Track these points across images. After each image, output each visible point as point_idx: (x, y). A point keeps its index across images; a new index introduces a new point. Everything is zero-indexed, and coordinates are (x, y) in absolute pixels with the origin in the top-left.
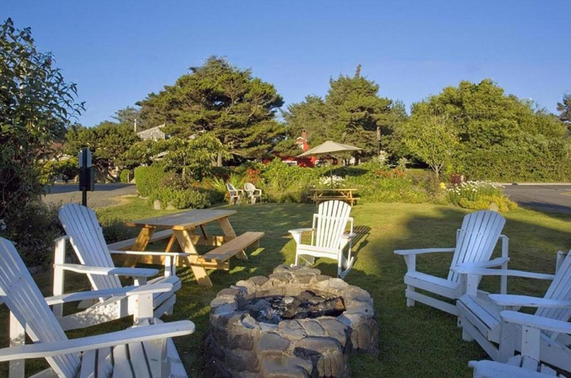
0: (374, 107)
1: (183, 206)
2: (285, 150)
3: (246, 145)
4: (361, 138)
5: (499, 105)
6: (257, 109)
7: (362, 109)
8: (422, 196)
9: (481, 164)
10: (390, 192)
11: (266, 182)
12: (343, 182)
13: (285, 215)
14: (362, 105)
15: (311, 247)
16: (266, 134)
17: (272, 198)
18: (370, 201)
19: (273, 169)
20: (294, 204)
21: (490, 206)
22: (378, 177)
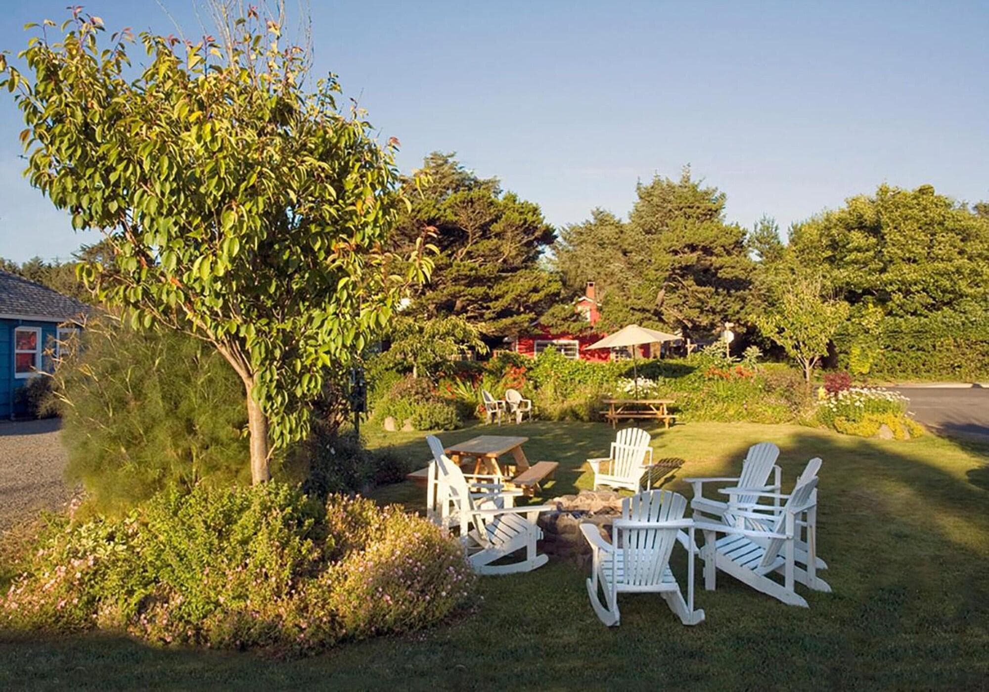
0: (714, 245)
1: (428, 426)
2: (559, 323)
3: (493, 315)
4: (691, 301)
5: (953, 230)
6: (509, 249)
7: (693, 248)
8: (779, 412)
9: (913, 346)
10: (728, 405)
11: (536, 388)
12: (654, 389)
13: (569, 441)
14: (692, 241)
15: (609, 477)
16: (526, 296)
17: (547, 413)
18: (696, 418)
19: (546, 365)
20: (579, 422)
21: (880, 431)
22: (710, 379)
